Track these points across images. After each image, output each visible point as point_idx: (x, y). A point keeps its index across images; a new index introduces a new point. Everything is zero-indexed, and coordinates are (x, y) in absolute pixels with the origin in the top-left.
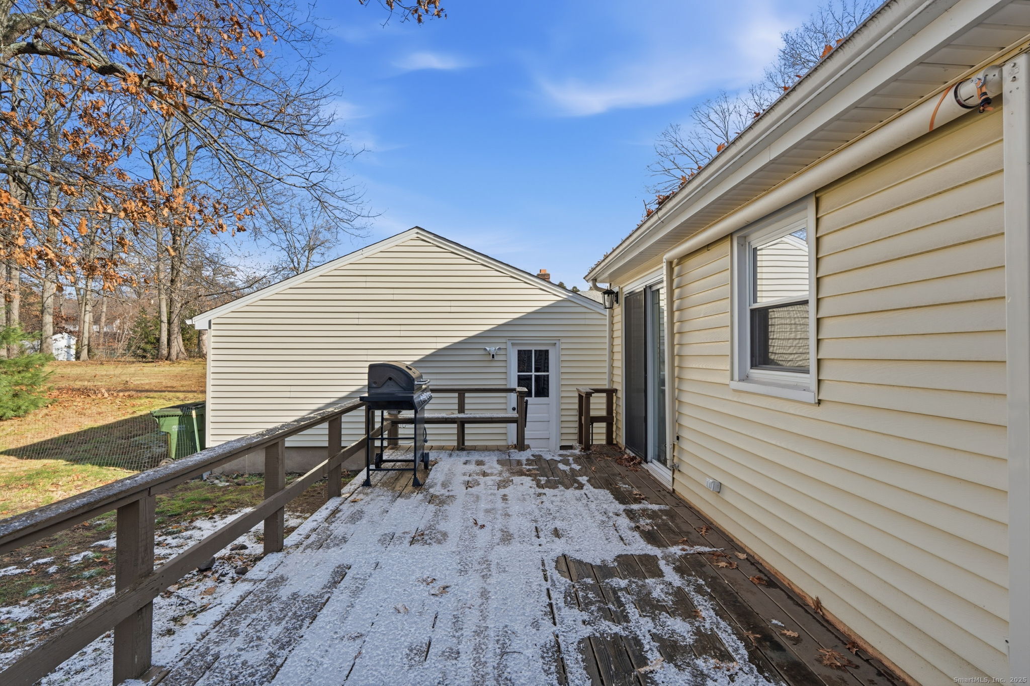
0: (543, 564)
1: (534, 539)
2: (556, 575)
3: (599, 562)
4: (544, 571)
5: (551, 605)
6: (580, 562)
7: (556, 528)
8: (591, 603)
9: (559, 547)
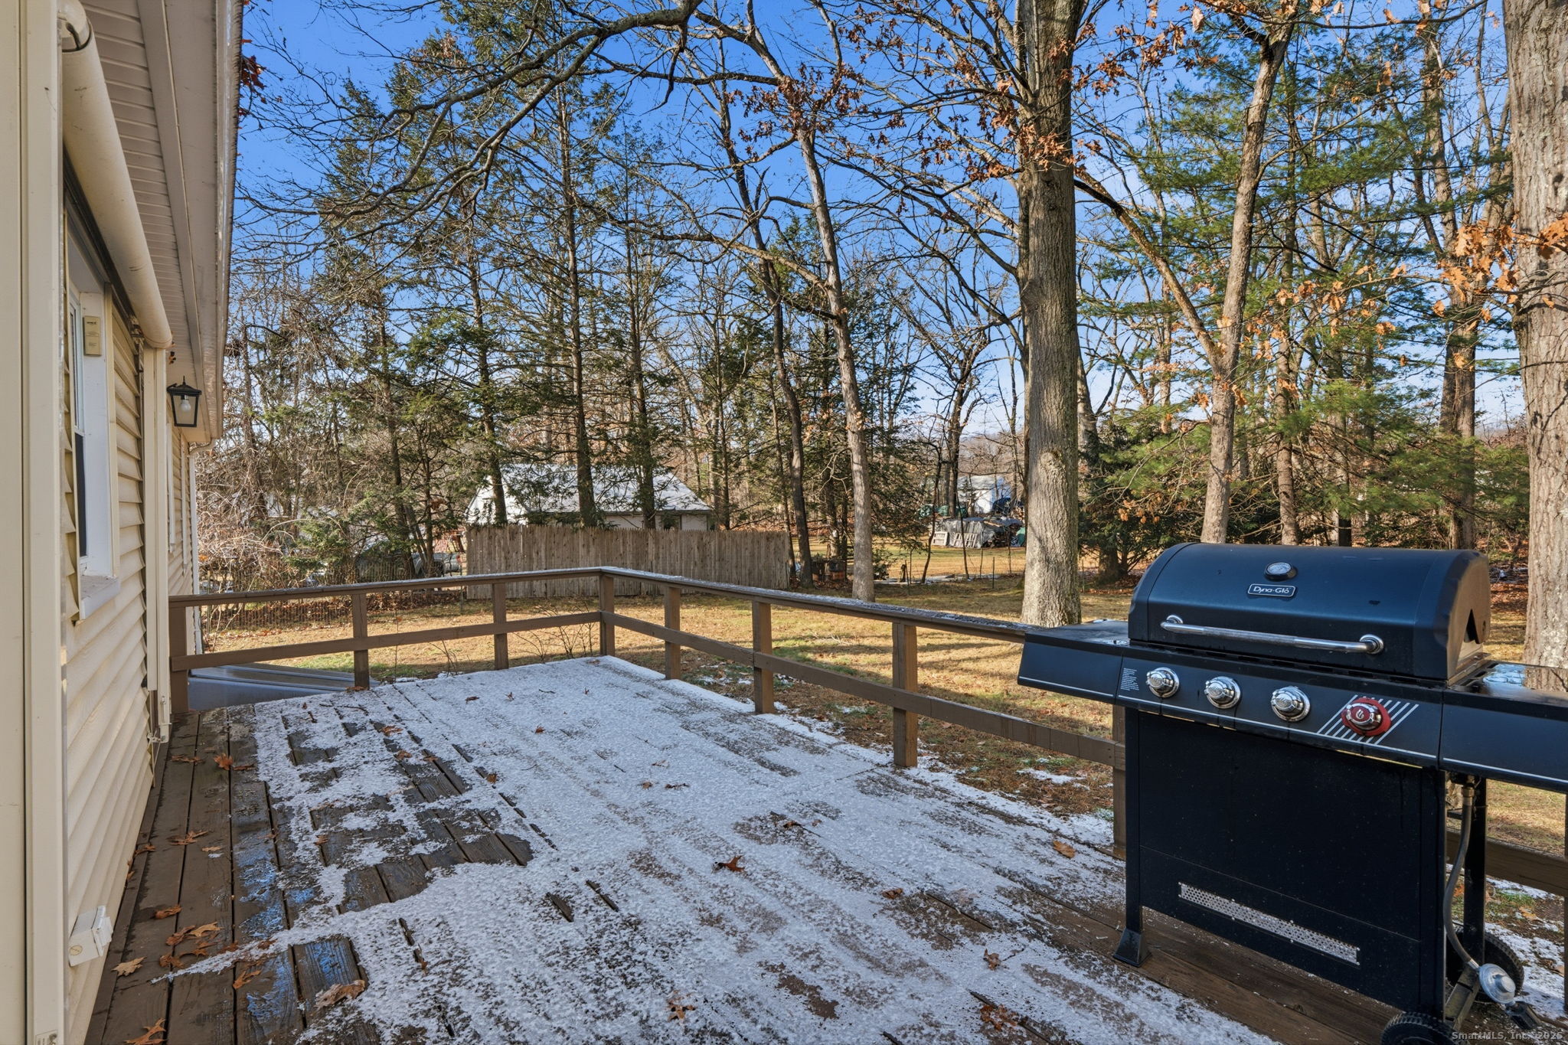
0: (549, 842)
1: (594, 877)
2: (523, 835)
3: (459, 868)
4: (543, 835)
5: (512, 804)
6: (491, 861)
7: (570, 919)
8: (463, 818)
9: (540, 876)
